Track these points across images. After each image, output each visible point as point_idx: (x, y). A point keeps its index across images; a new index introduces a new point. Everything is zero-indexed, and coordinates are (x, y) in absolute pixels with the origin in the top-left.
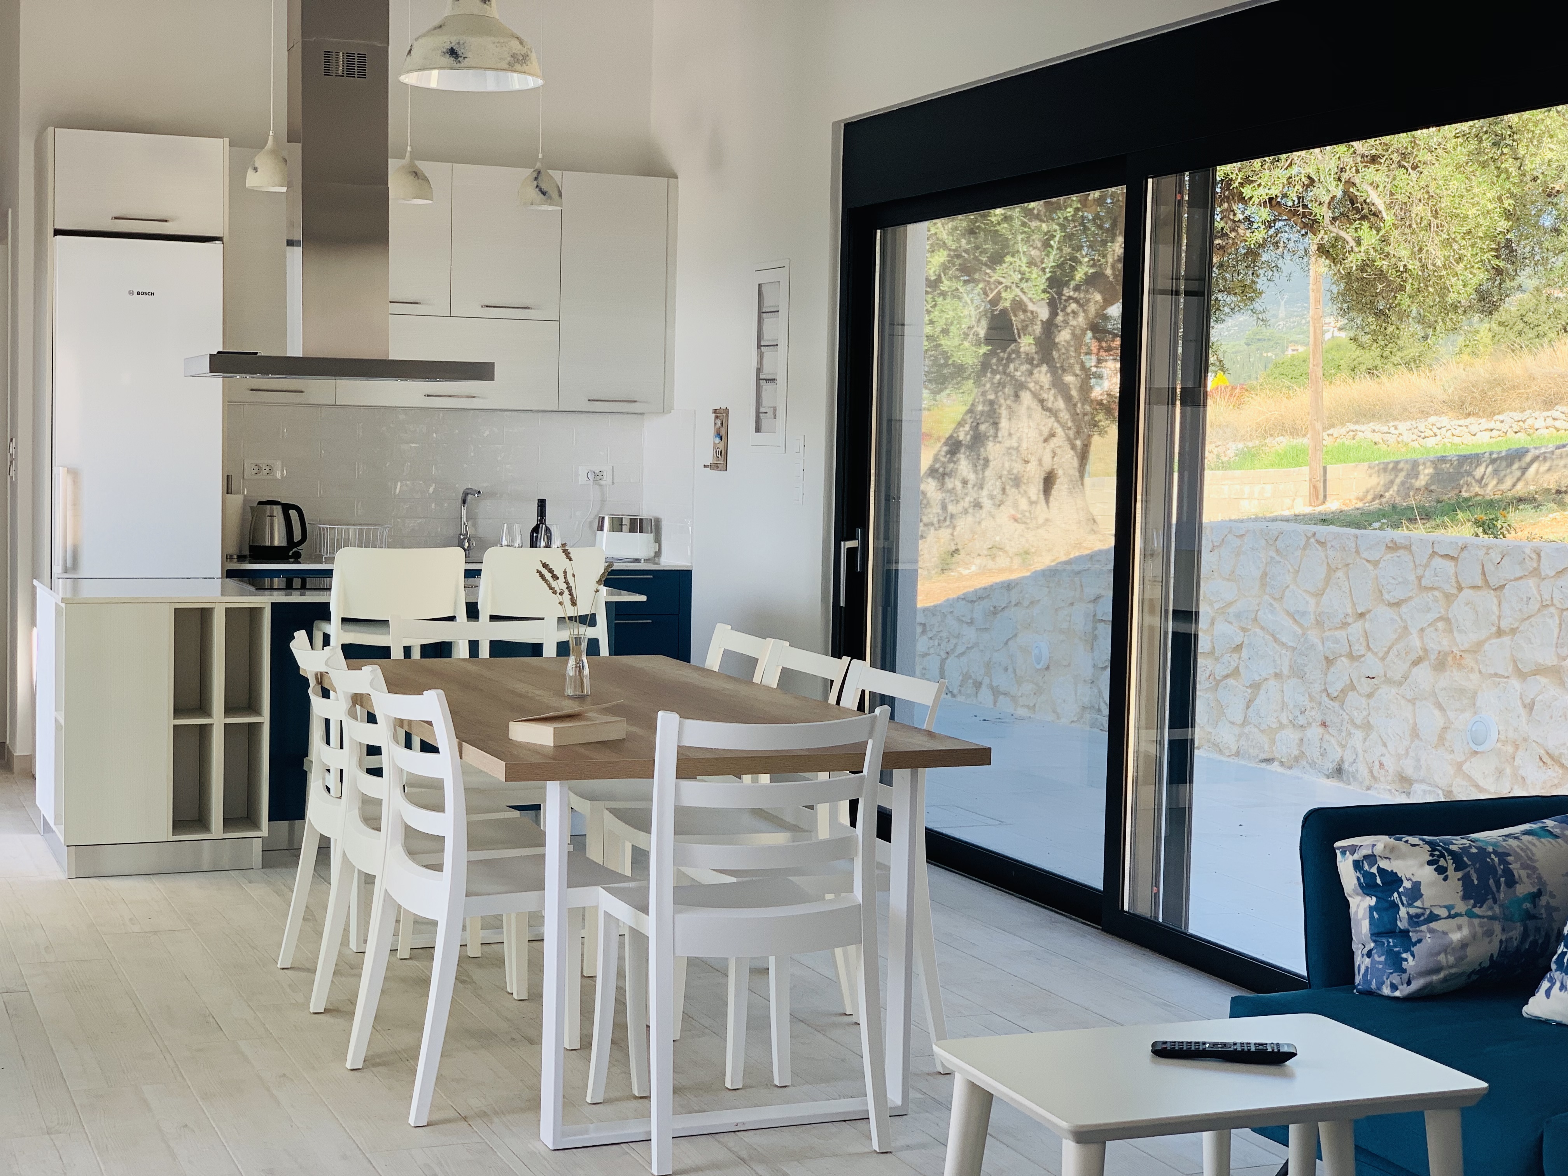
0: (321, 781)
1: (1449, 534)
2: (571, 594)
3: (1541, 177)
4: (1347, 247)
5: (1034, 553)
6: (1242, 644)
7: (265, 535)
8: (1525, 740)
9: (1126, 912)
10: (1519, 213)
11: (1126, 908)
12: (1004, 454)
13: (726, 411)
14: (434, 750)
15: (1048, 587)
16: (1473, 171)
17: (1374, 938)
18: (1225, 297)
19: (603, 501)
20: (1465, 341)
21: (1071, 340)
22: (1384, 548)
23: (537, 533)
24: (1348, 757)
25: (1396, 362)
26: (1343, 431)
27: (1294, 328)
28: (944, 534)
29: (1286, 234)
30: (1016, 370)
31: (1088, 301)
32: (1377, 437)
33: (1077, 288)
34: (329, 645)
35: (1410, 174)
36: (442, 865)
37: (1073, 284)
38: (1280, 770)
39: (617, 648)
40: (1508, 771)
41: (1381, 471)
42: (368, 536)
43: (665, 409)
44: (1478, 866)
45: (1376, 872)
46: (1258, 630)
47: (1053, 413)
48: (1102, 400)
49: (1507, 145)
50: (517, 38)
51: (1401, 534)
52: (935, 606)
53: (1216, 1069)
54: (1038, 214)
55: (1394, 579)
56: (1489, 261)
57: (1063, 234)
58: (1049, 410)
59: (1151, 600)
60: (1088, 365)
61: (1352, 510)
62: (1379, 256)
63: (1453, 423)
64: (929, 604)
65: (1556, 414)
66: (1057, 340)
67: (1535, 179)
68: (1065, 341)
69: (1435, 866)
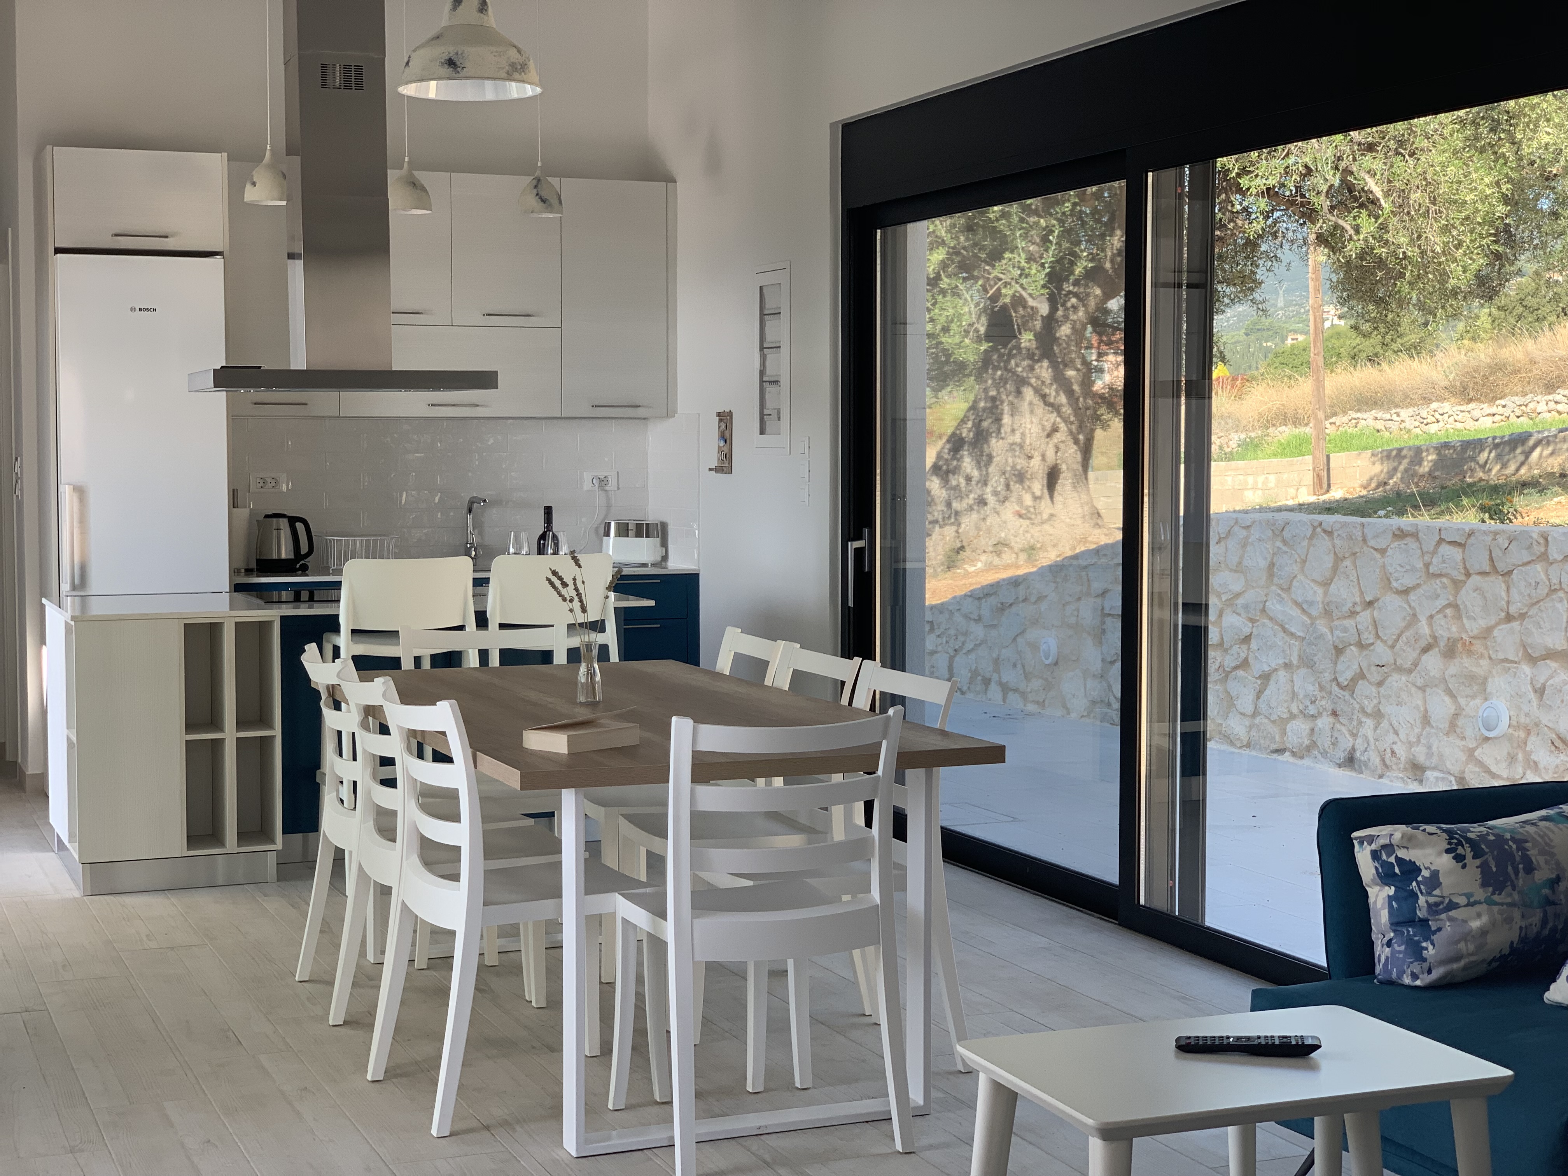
0: (335, 794)
1: (1454, 521)
2: (581, 601)
3: (1538, 161)
4: (1346, 235)
5: (1040, 548)
6: (1251, 635)
7: (272, 551)
8: (1537, 725)
9: (1142, 906)
10: (1516, 197)
11: (1142, 902)
12: (1007, 450)
13: (730, 414)
14: (449, 760)
15: (1054, 582)
16: (1470, 157)
17: (1394, 928)
18: (1225, 288)
19: (609, 507)
20: (1466, 327)
21: (1072, 334)
22: (1391, 535)
23: (544, 540)
24: (1360, 744)
25: (1396, 349)
26: (1345, 419)
27: (1293, 317)
28: (949, 531)
29: (1284, 224)
30: (1017, 365)
31: (1088, 295)
32: (1379, 425)
33: (1076, 283)
34: (339, 657)
35: (1407, 161)
36: (459, 875)
37: (1072, 278)
38: (1292, 760)
39: (626, 654)
40: (1520, 756)
41: (1384, 459)
42: (375, 547)
43: (669, 413)
44: (1495, 853)
45: (1394, 861)
46: (1266, 621)
47: (1056, 408)
48: (1104, 394)
49: (1504, 131)
50: (515, 47)
51: (1407, 521)
52: (942, 604)
53: (1241, 1063)
54: (1036, 209)
55: (1402, 566)
56: (1488, 246)
57: (1062, 229)
58: (1051, 405)
59: (1160, 593)
60: (1089, 359)
61: (1357, 498)
62: (1377, 244)
63: (1455, 409)
64: (934, 602)
65: (1558, 398)
66: (1058, 335)
67: (1532, 163)
68: (1066, 336)
69: (1453, 855)
